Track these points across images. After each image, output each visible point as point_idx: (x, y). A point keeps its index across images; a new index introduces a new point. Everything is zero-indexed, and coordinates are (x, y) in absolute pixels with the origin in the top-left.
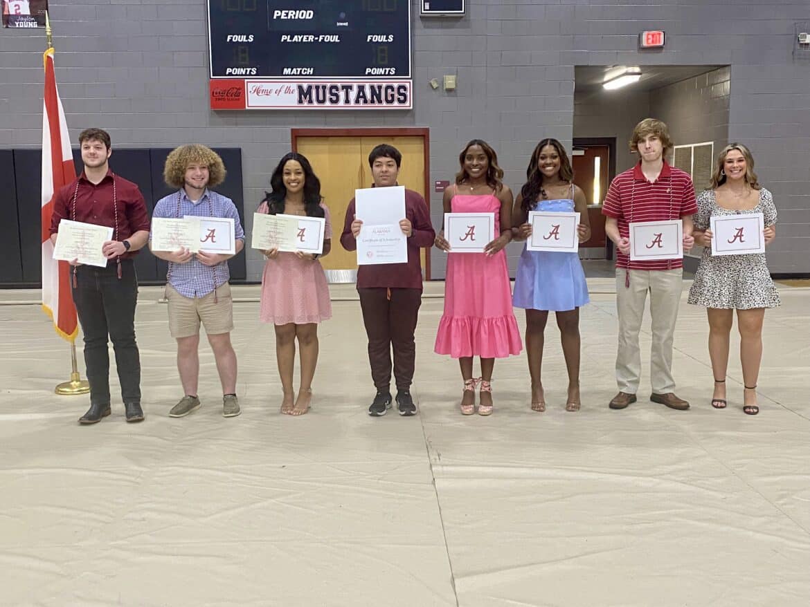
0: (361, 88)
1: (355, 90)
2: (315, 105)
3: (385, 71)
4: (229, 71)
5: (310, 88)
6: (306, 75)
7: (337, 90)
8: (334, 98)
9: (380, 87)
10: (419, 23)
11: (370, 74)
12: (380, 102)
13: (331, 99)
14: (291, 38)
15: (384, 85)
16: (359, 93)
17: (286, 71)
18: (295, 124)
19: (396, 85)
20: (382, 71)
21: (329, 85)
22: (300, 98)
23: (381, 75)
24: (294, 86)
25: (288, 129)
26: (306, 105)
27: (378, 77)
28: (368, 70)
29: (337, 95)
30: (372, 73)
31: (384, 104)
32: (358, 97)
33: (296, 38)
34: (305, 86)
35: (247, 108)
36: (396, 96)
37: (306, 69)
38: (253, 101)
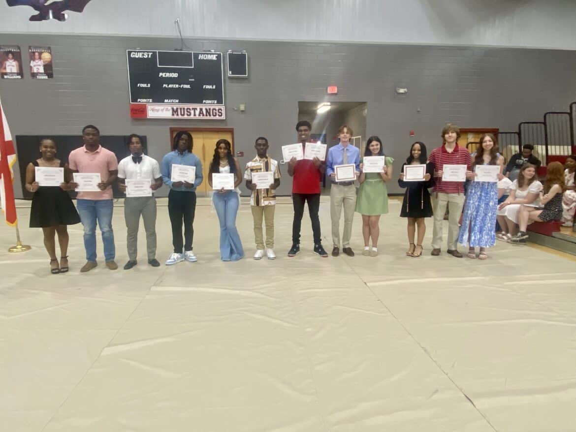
0: (201, 109)
2: (180, 117)
3: (212, 102)
4: (139, 100)
5: (177, 109)
6: (175, 103)
9: (210, 109)
10: (227, 80)
11: (205, 103)
12: (210, 115)
14: (168, 86)
15: (212, 108)
17: (166, 101)
18: (171, 125)
19: (217, 108)
20: (210, 102)
21: (186, 108)
22: (173, 113)
24: (170, 108)
26: (175, 117)
27: (209, 104)
28: (204, 101)
32: (200, 113)
33: (170, 86)
34: (175, 108)
35: (148, 117)
36: (217, 113)
37: (175, 100)
38: (151, 114)
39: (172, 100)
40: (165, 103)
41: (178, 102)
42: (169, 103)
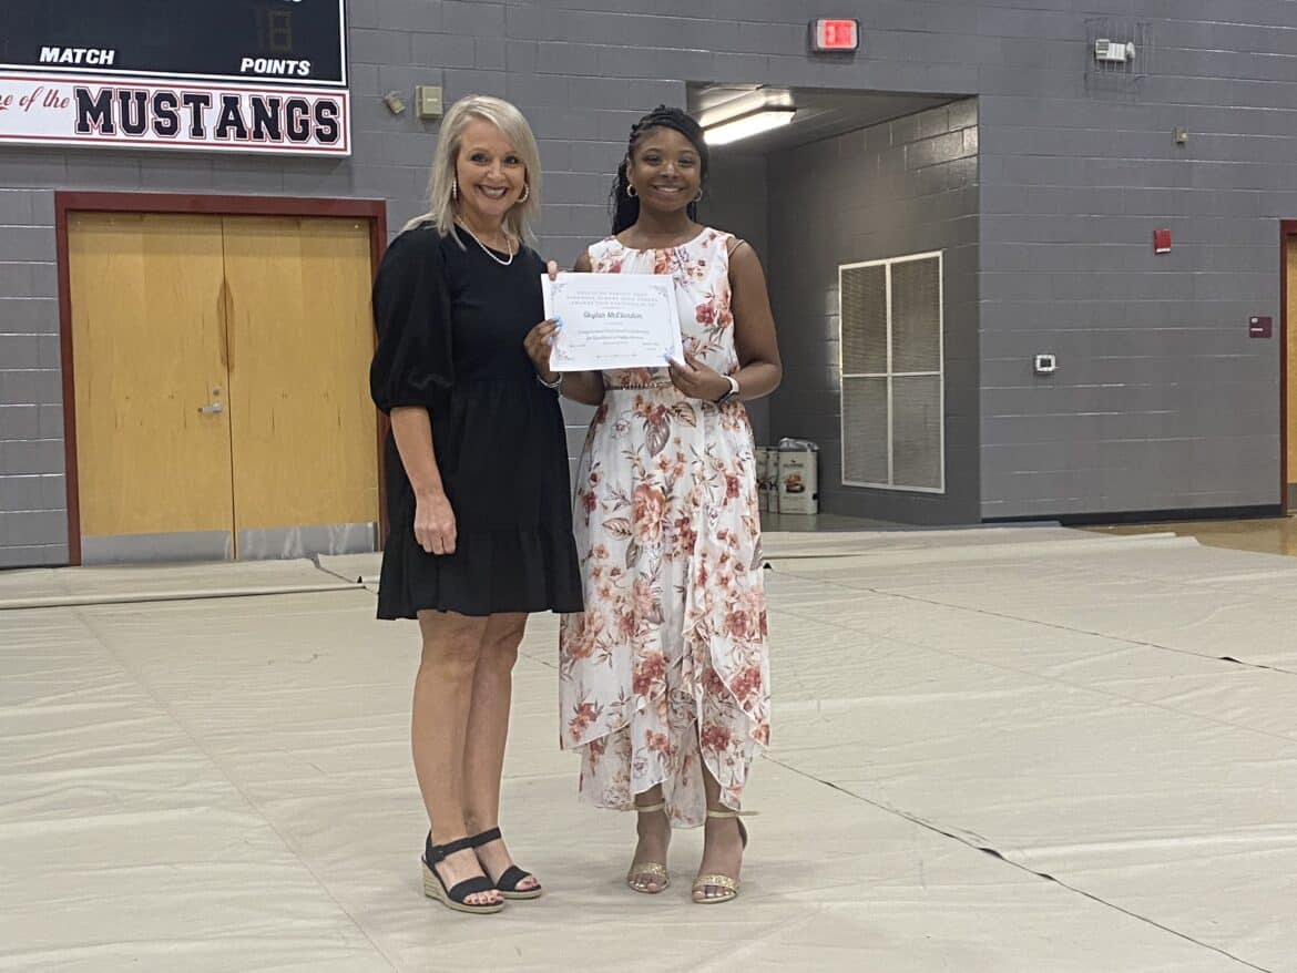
0: (231, 104)
1: (217, 105)
2: (120, 138)
3: (287, 66)
6: (97, 66)
7: (173, 104)
8: (166, 123)
9: (275, 103)
12: (276, 135)
13: (158, 126)
15: (285, 98)
16: (225, 115)
17: (48, 54)
18: (66, 182)
19: (312, 101)
20: (278, 66)
21: (152, 91)
22: (83, 118)
23: (277, 75)
24: (67, 91)
25: (47, 192)
26: (96, 138)
27: (272, 80)
28: (246, 63)
29: (173, 118)
30: (257, 69)
31: (287, 142)
34: (95, 92)
36: (313, 124)
37: (97, 52)
39: (79, 52)
40: (45, 64)
41: (110, 62)
42: (66, 64)
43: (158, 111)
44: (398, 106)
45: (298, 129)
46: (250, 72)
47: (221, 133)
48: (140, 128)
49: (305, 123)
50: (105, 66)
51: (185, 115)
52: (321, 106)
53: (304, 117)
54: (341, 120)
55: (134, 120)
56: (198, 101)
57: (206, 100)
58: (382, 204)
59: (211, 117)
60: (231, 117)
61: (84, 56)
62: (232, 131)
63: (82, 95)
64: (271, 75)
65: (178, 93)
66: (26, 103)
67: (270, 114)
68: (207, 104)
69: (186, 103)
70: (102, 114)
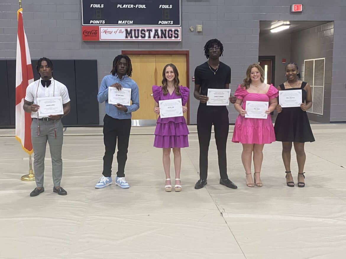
0: (156, 31)
1: (153, 31)
2: (134, 39)
3: (168, 22)
4: (91, 22)
5: (131, 30)
6: (129, 24)
7: (145, 31)
8: (143, 36)
9: (165, 30)
12: (165, 37)
15: (168, 29)
17: (120, 22)
18: (124, 48)
19: (173, 29)
20: (166, 22)
21: (140, 29)
22: (127, 35)
24: (123, 30)
25: (120, 51)
28: (160, 22)
31: (168, 39)
33: (124, 6)
34: (129, 29)
35: (100, 40)
36: (173, 35)
37: (129, 21)
38: (103, 37)
39: (126, 21)
40: (119, 24)
41: (132, 23)
42: (123, 24)
43: (142, 33)
44: (192, 30)
45: (170, 36)
46: (161, 24)
47: (154, 37)
48: (138, 37)
49: (172, 35)
50: (131, 24)
51: (147, 34)
52: (175, 31)
53: (172, 33)
54: (179, 33)
55: (137, 35)
56: (150, 31)
57: (151, 30)
58: (188, 51)
59: (152, 34)
60: (156, 34)
61: (127, 22)
62: (156, 37)
63: (126, 30)
64: (165, 24)
65: (146, 29)
66: (115, 32)
67: (164, 33)
68: (151, 31)
69: (147, 31)
70: (130, 34)
